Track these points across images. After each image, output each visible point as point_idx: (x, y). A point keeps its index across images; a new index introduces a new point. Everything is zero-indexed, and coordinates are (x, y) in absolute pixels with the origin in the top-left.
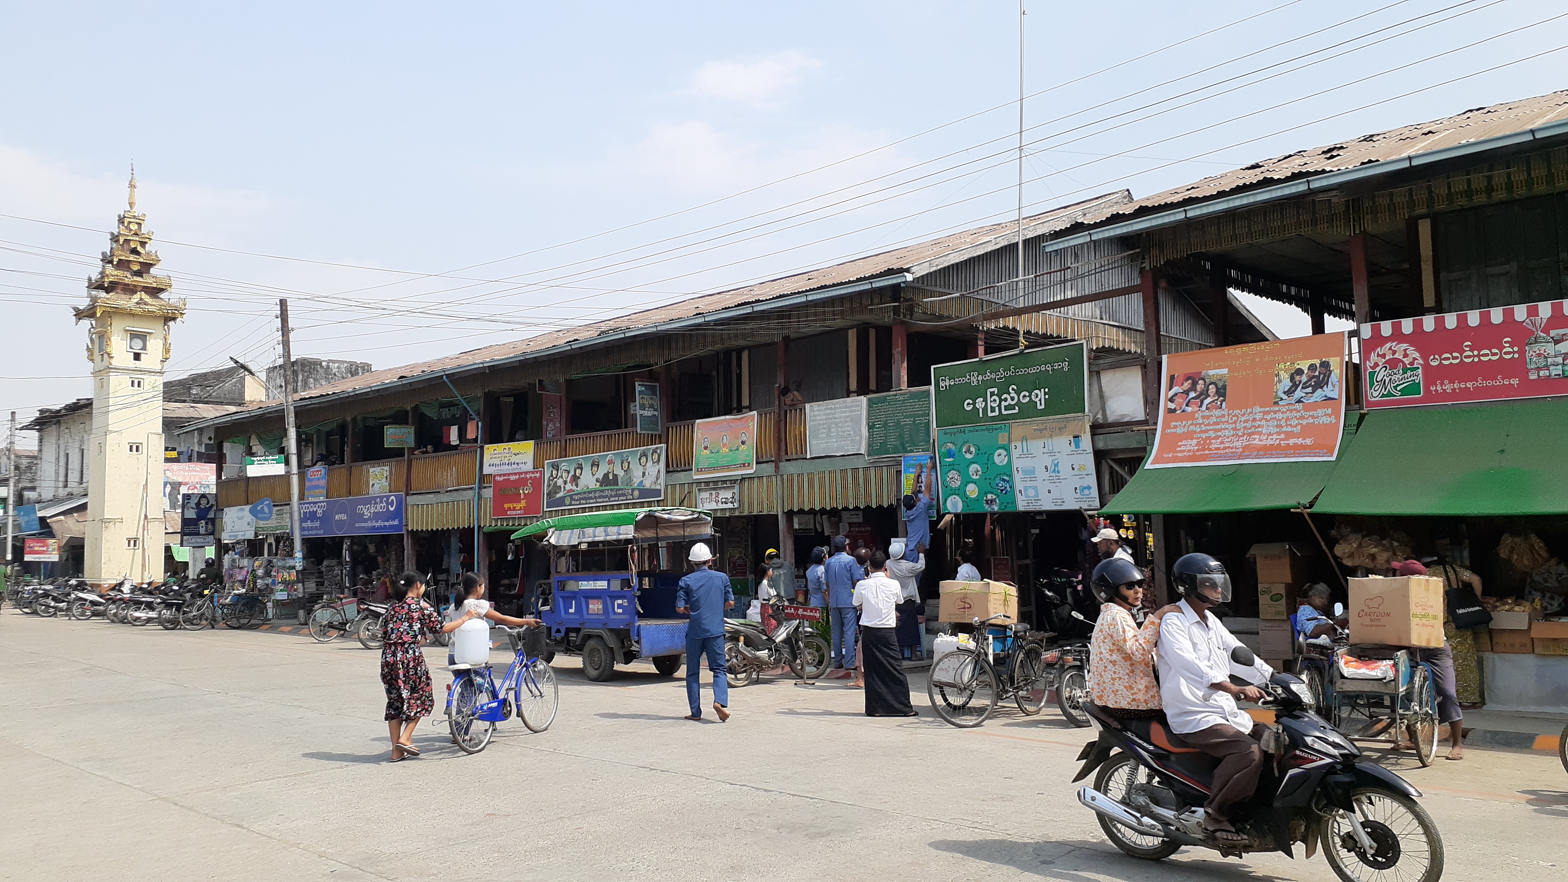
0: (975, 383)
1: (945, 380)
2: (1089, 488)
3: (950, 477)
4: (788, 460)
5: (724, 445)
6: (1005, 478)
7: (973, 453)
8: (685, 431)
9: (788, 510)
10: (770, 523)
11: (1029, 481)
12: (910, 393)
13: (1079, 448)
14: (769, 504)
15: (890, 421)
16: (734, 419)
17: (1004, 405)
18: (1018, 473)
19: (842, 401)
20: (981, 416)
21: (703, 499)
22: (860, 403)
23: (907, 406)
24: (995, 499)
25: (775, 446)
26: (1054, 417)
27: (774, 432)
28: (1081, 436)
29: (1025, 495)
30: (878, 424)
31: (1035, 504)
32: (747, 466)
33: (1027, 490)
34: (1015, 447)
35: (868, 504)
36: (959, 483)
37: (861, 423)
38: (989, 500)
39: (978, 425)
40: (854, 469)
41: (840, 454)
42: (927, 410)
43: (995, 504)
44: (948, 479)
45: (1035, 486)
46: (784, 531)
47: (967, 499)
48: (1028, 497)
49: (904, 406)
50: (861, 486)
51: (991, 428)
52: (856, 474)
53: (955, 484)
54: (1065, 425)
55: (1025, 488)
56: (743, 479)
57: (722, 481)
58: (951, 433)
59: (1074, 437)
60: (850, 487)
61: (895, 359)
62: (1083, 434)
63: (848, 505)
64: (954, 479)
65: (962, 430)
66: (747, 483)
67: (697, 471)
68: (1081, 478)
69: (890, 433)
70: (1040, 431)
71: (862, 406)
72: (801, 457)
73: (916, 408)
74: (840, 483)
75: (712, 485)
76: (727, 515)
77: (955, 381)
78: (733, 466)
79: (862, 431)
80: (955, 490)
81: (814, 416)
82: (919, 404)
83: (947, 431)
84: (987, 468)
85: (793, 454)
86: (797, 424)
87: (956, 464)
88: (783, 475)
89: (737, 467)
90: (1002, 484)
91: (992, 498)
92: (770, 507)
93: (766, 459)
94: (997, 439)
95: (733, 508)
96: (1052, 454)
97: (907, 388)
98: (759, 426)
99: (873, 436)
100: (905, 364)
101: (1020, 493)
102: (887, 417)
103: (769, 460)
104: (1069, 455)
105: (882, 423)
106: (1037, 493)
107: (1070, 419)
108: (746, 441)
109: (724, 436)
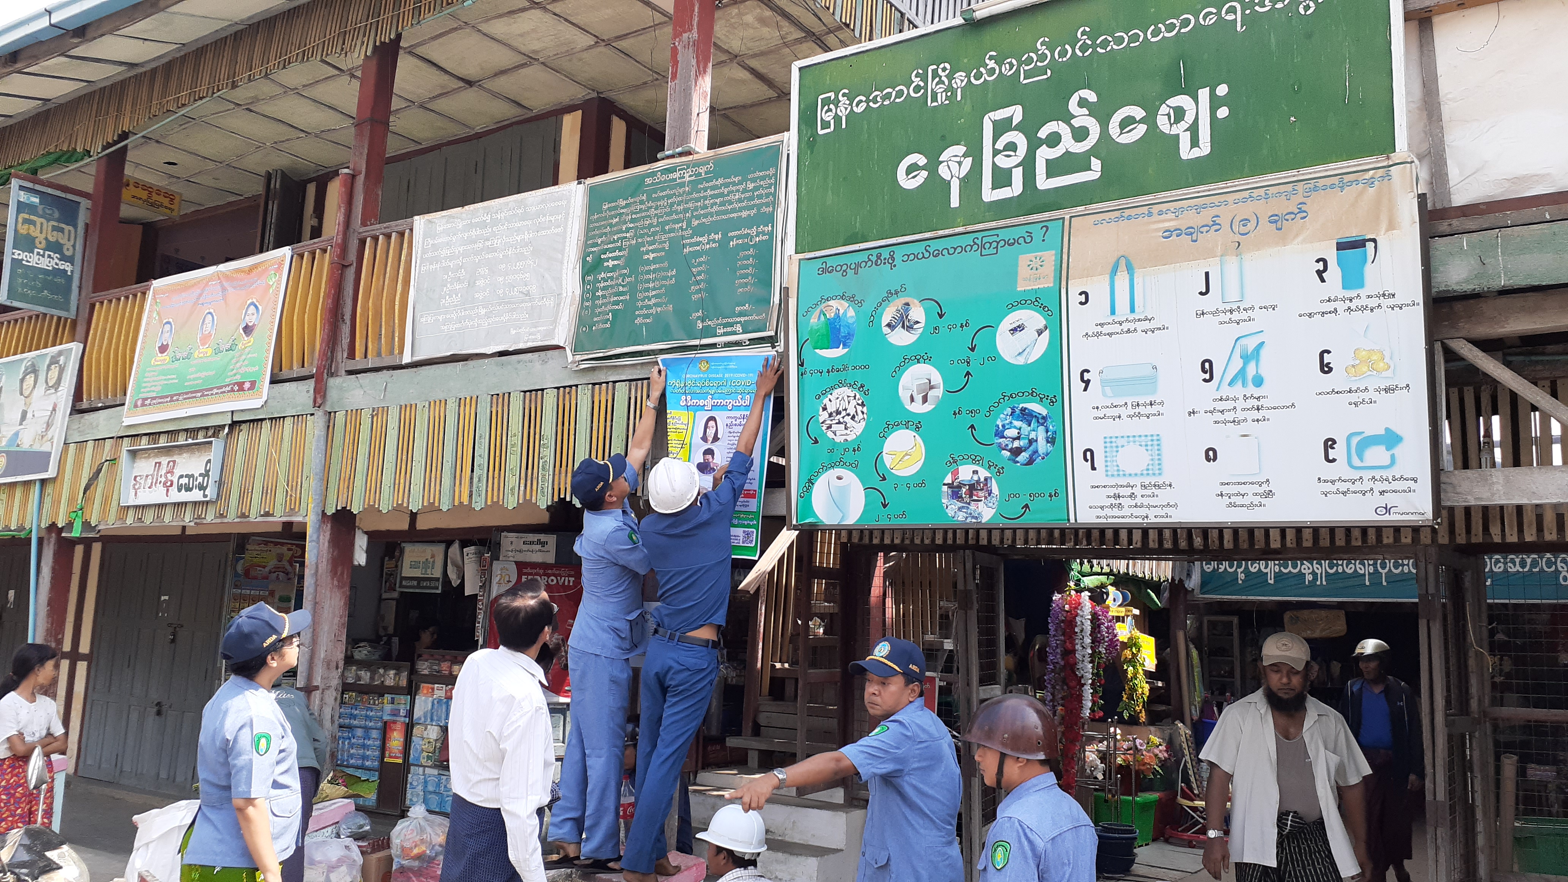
0: (941, 98)
1: (837, 103)
2: (1391, 439)
3: (831, 408)
4: (350, 373)
5: (205, 340)
6: (1035, 407)
7: (919, 328)
8: (128, 310)
9: (337, 510)
10: (285, 548)
11: (1130, 416)
12: (717, 161)
13: (1361, 285)
14: (291, 496)
15: (650, 248)
16: (238, 270)
17: (1047, 160)
18: (1085, 390)
19: (514, 201)
20: (955, 202)
21: (138, 479)
22: (564, 203)
23: (705, 198)
24: (986, 479)
25: (326, 337)
26: (1251, 180)
27: (326, 296)
28: (1373, 244)
29: (1109, 468)
30: (614, 259)
31: (1146, 501)
32: (249, 389)
33: (1119, 449)
34: (1083, 296)
35: (562, 496)
36: (858, 428)
37: (563, 258)
38: (965, 485)
39: (941, 233)
40: (530, 391)
41: (494, 351)
42: (767, 205)
43: (986, 498)
44: (825, 415)
45: (1152, 436)
46: (317, 567)
47: (884, 479)
48: (1119, 475)
49: (697, 200)
50: (546, 442)
51: (991, 239)
52: (536, 404)
53: (846, 431)
54: (1304, 208)
55: (1111, 442)
56: (234, 424)
57: (186, 430)
58: (844, 267)
59: (1341, 246)
60: (513, 446)
61: (679, 65)
62: (1382, 233)
63: (501, 497)
64: (842, 415)
65: (885, 253)
66: (243, 436)
67: (136, 406)
68: (1356, 404)
69: (648, 281)
70: (1191, 234)
71: (571, 212)
72: (388, 361)
73: (730, 203)
74: (488, 434)
75: (163, 442)
76: (187, 519)
77: (870, 101)
78: (215, 391)
79: (564, 282)
80: (845, 450)
81: (435, 247)
82: (745, 191)
83: (831, 262)
84: (968, 374)
85: (369, 356)
86: (388, 275)
87: (855, 368)
88: (335, 412)
89: (224, 392)
90: (1020, 429)
91: (976, 478)
92: (291, 500)
93: (297, 371)
94: (1013, 276)
95: (203, 502)
96: (1236, 316)
97: (709, 149)
98: (290, 283)
99: (594, 294)
100: (706, 83)
101: (1086, 460)
102: (642, 236)
103: (304, 372)
104: (1310, 315)
105: (625, 253)
106: (1159, 459)
107: (1322, 182)
108: (254, 325)
109: (210, 316)
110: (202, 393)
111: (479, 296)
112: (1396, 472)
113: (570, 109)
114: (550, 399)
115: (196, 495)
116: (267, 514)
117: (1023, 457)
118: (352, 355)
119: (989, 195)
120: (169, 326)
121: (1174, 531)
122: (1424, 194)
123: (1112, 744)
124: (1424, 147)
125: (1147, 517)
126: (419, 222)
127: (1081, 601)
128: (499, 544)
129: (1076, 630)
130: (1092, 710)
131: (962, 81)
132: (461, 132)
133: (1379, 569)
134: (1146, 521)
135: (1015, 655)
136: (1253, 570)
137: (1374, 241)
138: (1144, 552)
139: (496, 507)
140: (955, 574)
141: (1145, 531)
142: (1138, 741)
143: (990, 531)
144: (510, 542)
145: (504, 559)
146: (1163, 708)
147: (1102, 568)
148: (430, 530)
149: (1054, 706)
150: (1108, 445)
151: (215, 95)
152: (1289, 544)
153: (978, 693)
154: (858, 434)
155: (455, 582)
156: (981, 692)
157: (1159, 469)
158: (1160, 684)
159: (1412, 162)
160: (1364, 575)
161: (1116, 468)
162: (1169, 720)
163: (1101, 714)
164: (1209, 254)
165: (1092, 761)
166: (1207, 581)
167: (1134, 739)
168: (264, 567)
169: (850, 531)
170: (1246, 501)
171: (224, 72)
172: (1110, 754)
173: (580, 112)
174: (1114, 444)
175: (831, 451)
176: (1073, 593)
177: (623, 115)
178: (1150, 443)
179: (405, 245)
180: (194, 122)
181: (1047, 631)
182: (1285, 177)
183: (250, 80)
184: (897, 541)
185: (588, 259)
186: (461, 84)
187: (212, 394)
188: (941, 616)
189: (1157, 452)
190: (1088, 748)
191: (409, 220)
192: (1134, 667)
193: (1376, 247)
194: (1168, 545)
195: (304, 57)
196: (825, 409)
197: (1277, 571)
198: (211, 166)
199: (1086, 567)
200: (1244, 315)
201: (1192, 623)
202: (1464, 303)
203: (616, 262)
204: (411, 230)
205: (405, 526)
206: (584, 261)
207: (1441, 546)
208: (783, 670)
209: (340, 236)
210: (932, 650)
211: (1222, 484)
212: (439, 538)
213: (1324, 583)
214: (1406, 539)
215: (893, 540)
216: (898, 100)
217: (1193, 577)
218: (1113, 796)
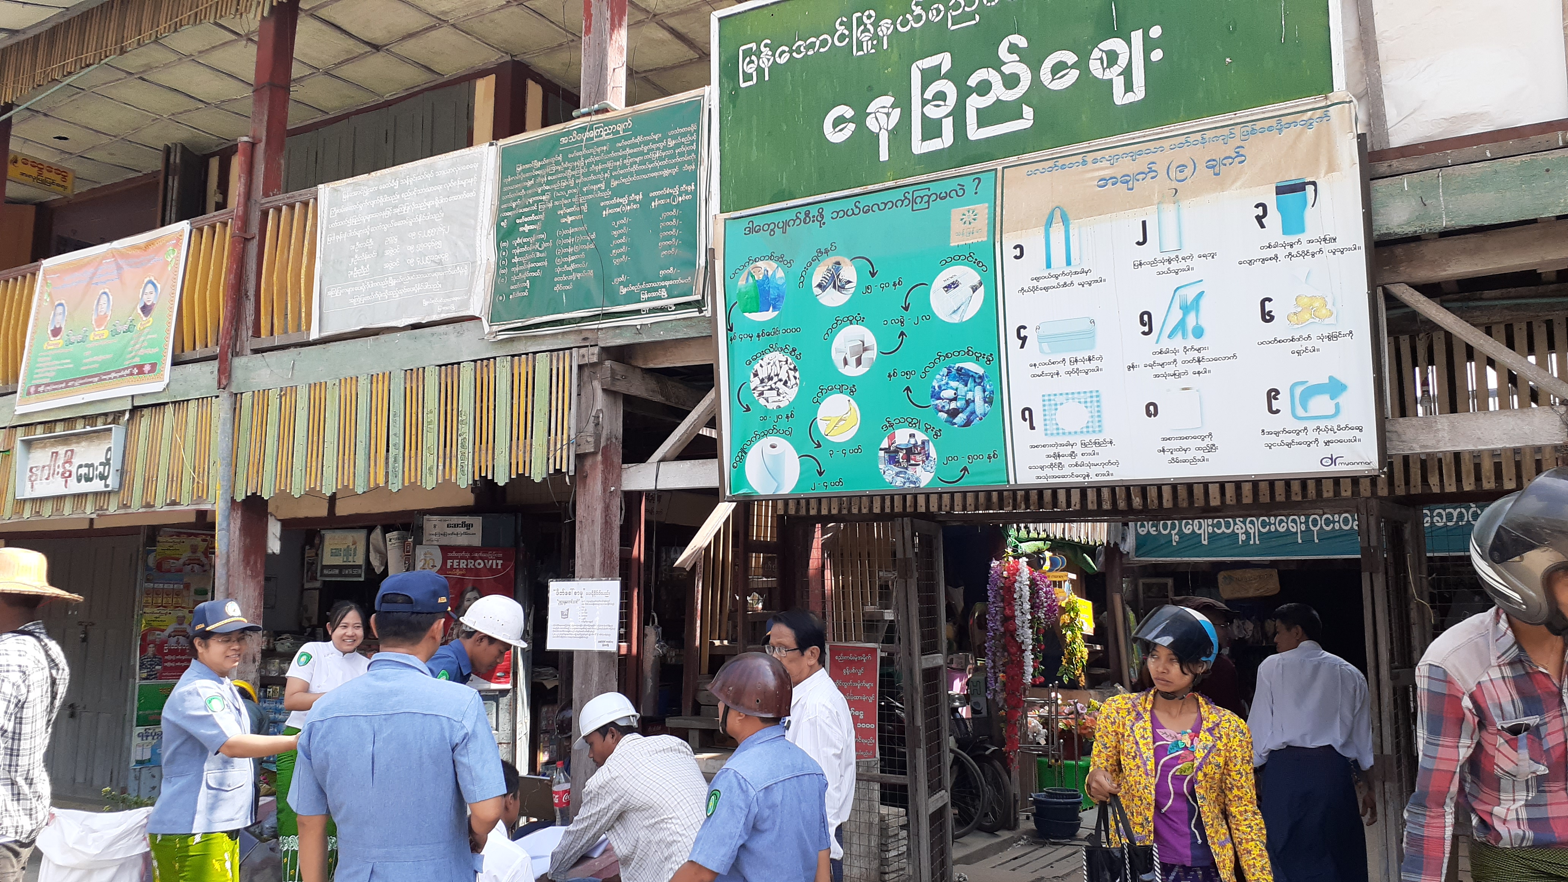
0: (867, 47)
1: (758, 54)
2: (1335, 388)
3: (763, 374)
4: (256, 351)
5: (100, 321)
6: (971, 366)
7: (851, 288)
8: (17, 292)
9: (247, 496)
10: (199, 539)
11: (1068, 373)
12: (636, 117)
13: (1303, 230)
14: (198, 483)
15: (568, 211)
16: (133, 247)
17: (977, 109)
18: (1022, 347)
19: (424, 166)
20: (884, 156)
21: (34, 470)
22: (476, 166)
23: (624, 157)
24: (923, 443)
25: (229, 314)
26: (1187, 124)
27: (229, 271)
28: (1313, 187)
29: (1048, 427)
30: (530, 223)
31: (1086, 459)
32: (149, 372)
33: (1058, 407)
34: (1018, 249)
35: (483, 474)
36: (791, 394)
37: (476, 223)
38: (902, 449)
39: (871, 188)
40: (446, 365)
41: (407, 324)
42: (689, 163)
43: (924, 462)
44: (755, 382)
45: (1091, 392)
46: (228, 557)
47: (819, 446)
48: (1058, 434)
49: (616, 159)
50: (464, 418)
51: (922, 193)
52: (452, 378)
53: (779, 398)
54: (1242, 151)
55: (1050, 400)
56: (135, 410)
57: (84, 417)
58: (772, 226)
59: (1281, 190)
60: (429, 423)
61: (593, 18)
62: (1322, 175)
63: (419, 478)
64: (774, 381)
65: (814, 211)
66: (145, 422)
67: (29, 394)
68: (1299, 353)
69: (566, 246)
70: (1127, 182)
71: (483, 175)
72: (295, 338)
73: (651, 161)
74: (402, 411)
75: (59, 430)
76: (88, 510)
77: (794, 51)
78: (113, 375)
79: (478, 250)
80: (778, 417)
81: (341, 217)
82: (665, 149)
83: (757, 221)
84: (902, 334)
85: (275, 334)
86: (292, 247)
87: (786, 331)
88: (242, 393)
89: (123, 376)
90: (956, 390)
91: (913, 441)
92: (198, 487)
93: (200, 352)
94: (946, 230)
95: (105, 492)
96: (1174, 266)
97: (627, 105)
98: (190, 259)
99: (510, 261)
100: (621, 37)
101: (1025, 419)
102: (559, 198)
103: (208, 352)
104: (1250, 262)
105: (542, 217)
106: (1099, 416)
107: (1259, 125)
108: (153, 304)
109: (104, 296)
110: (100, 377)
111: (389, 266)
112: (1341, 421)
113: (483, 73)
114: (467, 373)
115: (97, 485)
116: (174, 503)
117: (961, 418)
118: (257, 333)
119: (919, 147)
120: (60, 307)
121: (1113, 489)
122: (1364, 134)
123: (1053, 709)
124: (1361, 88)
125: (1088, 476)
126: (324, 191)
127: (1019, 567)
128: (422, 527)
129: (1015, 596)
130: (1034, 676)
131: (888, 28)
132: (370, 100)
133: (1311, 526)
134: (1087, 480)
135: (955, 624)
136: (1186, 531)
137: (1314, 183)
138: (1083, 515)
139: (414, 488)
140: (894, 544)
141: (1083, 491)
142: (1079, 705)
143: (928, 496)
144: (433, 526)
145: (428, 543)
146: (1102, 671)
147: (1039, 534)
148: (350, 515)
149: (995, 673)
150: (1047, 403)
151: (103, 62)
152: (1228, 502)
153: (920, 663)
154: (791, 400)
155: (379, 568)
156: (923, 662)
157: (1099, 426)
158: (1098, 647)
159: (1351, 101)
160: (1297, 533)
161: (1055, 427)
162: (1109, 683)
163: (1042, 679)
164: (1146, 202)
165: (1034, 726)
166: (1142, 543)
167: (1075, 704)
168: (178, 559)
169: (786, 501)
170: (1189, 456)
171: (112, 37)
172: (1053, 719)
173: (494, 76)
174: (1052, 402)
175: (764, 418)
176: (1011, 559)
177: (539, 79)
178: (1089, 400)
179: (310, 216)
180: (83, 93)
181: (986, 599)
182: (1221, 121)
183: (139, 44)
184: (834, 512)
185: (502, 224)
186: (368, 49)
187: (110, 379)
188: (881, 587)
189: (1096, 409)
190: (1030, 714)
191: (313, 189)
192: (1072, 631)
193: (1316, 191)
194: (1107, 506)
195: (197, 19)
196: (756, 375)
197: (1210, 531)
198: (105, 140)
199: (1023, 534)
200: (1183, 265)
201: (1127, 587)
202: (1405, 246)
203: (532, 227)
204: (316, 199)
205: (323, 512)
206: (499, 226)
207: (1381, 498)
208: (722, 647)
209: (241, 209)
210: (873, 621)
211: (1164, 439)
212: (360, 524)
213: (1257, 542)
214: (1346, 492)
215: (830, 510)
216: (822, 50)
217: (1128, 540)
218: (1057, 761)
